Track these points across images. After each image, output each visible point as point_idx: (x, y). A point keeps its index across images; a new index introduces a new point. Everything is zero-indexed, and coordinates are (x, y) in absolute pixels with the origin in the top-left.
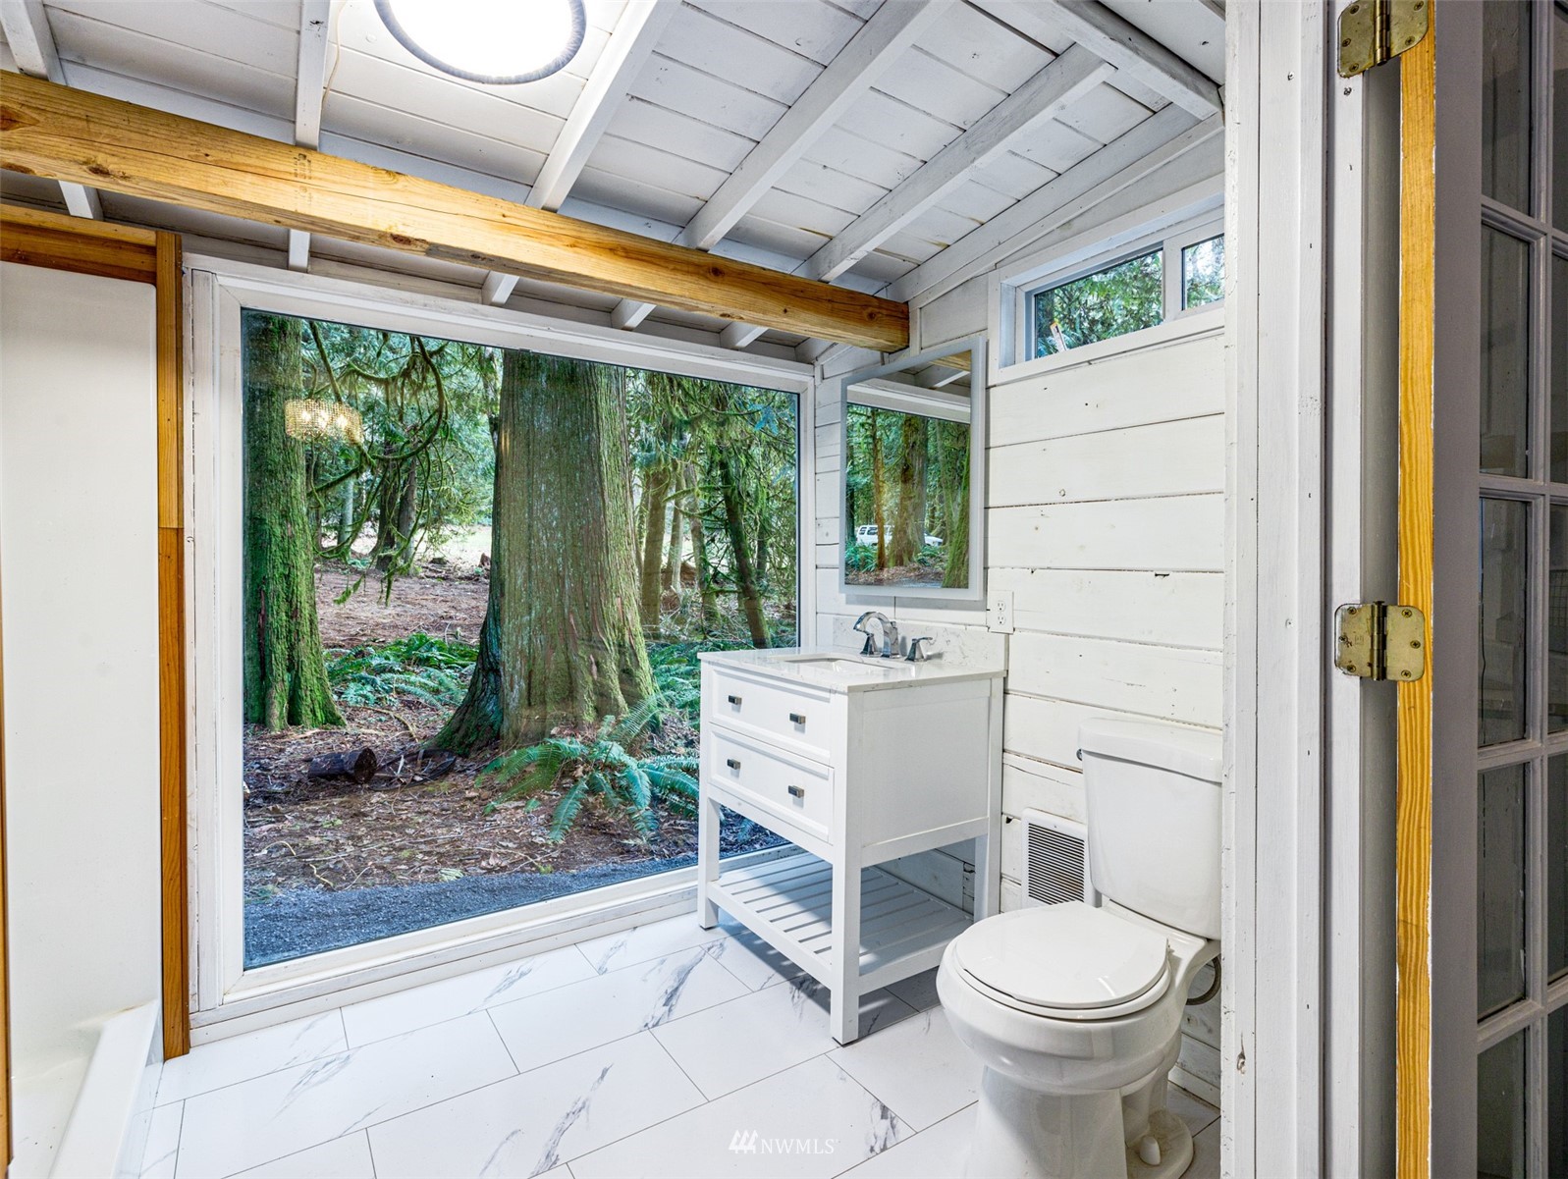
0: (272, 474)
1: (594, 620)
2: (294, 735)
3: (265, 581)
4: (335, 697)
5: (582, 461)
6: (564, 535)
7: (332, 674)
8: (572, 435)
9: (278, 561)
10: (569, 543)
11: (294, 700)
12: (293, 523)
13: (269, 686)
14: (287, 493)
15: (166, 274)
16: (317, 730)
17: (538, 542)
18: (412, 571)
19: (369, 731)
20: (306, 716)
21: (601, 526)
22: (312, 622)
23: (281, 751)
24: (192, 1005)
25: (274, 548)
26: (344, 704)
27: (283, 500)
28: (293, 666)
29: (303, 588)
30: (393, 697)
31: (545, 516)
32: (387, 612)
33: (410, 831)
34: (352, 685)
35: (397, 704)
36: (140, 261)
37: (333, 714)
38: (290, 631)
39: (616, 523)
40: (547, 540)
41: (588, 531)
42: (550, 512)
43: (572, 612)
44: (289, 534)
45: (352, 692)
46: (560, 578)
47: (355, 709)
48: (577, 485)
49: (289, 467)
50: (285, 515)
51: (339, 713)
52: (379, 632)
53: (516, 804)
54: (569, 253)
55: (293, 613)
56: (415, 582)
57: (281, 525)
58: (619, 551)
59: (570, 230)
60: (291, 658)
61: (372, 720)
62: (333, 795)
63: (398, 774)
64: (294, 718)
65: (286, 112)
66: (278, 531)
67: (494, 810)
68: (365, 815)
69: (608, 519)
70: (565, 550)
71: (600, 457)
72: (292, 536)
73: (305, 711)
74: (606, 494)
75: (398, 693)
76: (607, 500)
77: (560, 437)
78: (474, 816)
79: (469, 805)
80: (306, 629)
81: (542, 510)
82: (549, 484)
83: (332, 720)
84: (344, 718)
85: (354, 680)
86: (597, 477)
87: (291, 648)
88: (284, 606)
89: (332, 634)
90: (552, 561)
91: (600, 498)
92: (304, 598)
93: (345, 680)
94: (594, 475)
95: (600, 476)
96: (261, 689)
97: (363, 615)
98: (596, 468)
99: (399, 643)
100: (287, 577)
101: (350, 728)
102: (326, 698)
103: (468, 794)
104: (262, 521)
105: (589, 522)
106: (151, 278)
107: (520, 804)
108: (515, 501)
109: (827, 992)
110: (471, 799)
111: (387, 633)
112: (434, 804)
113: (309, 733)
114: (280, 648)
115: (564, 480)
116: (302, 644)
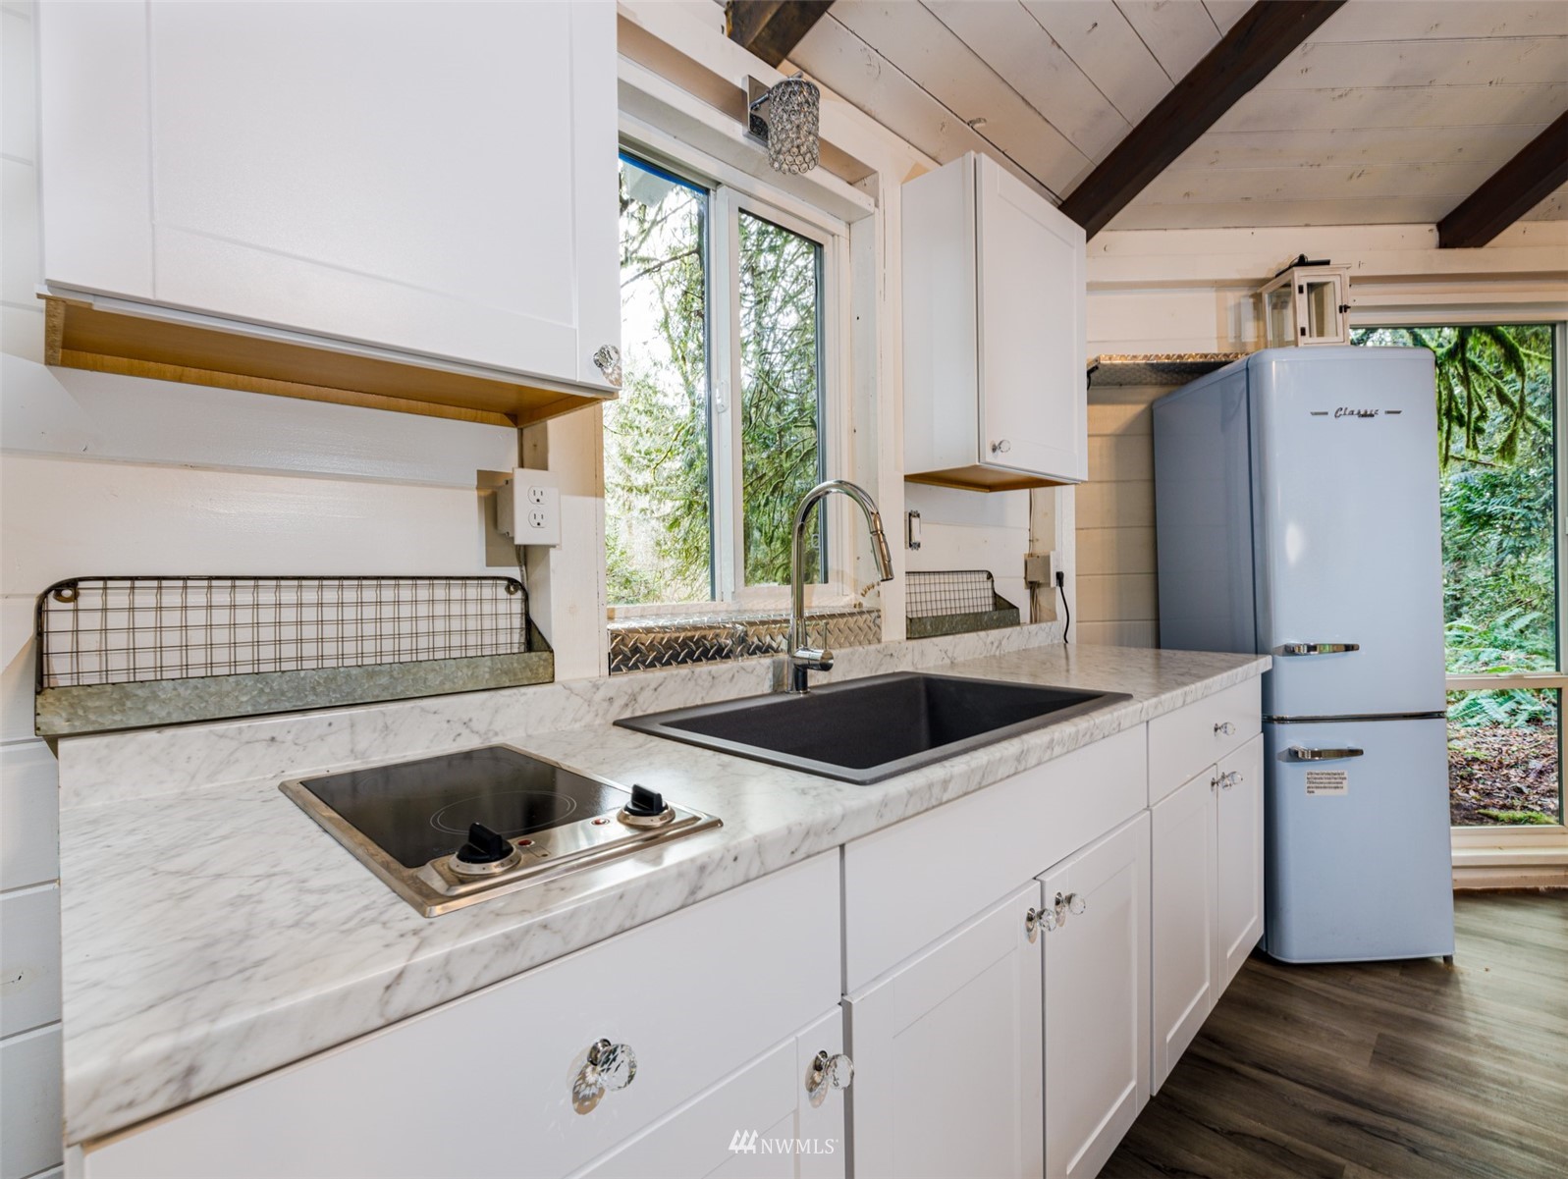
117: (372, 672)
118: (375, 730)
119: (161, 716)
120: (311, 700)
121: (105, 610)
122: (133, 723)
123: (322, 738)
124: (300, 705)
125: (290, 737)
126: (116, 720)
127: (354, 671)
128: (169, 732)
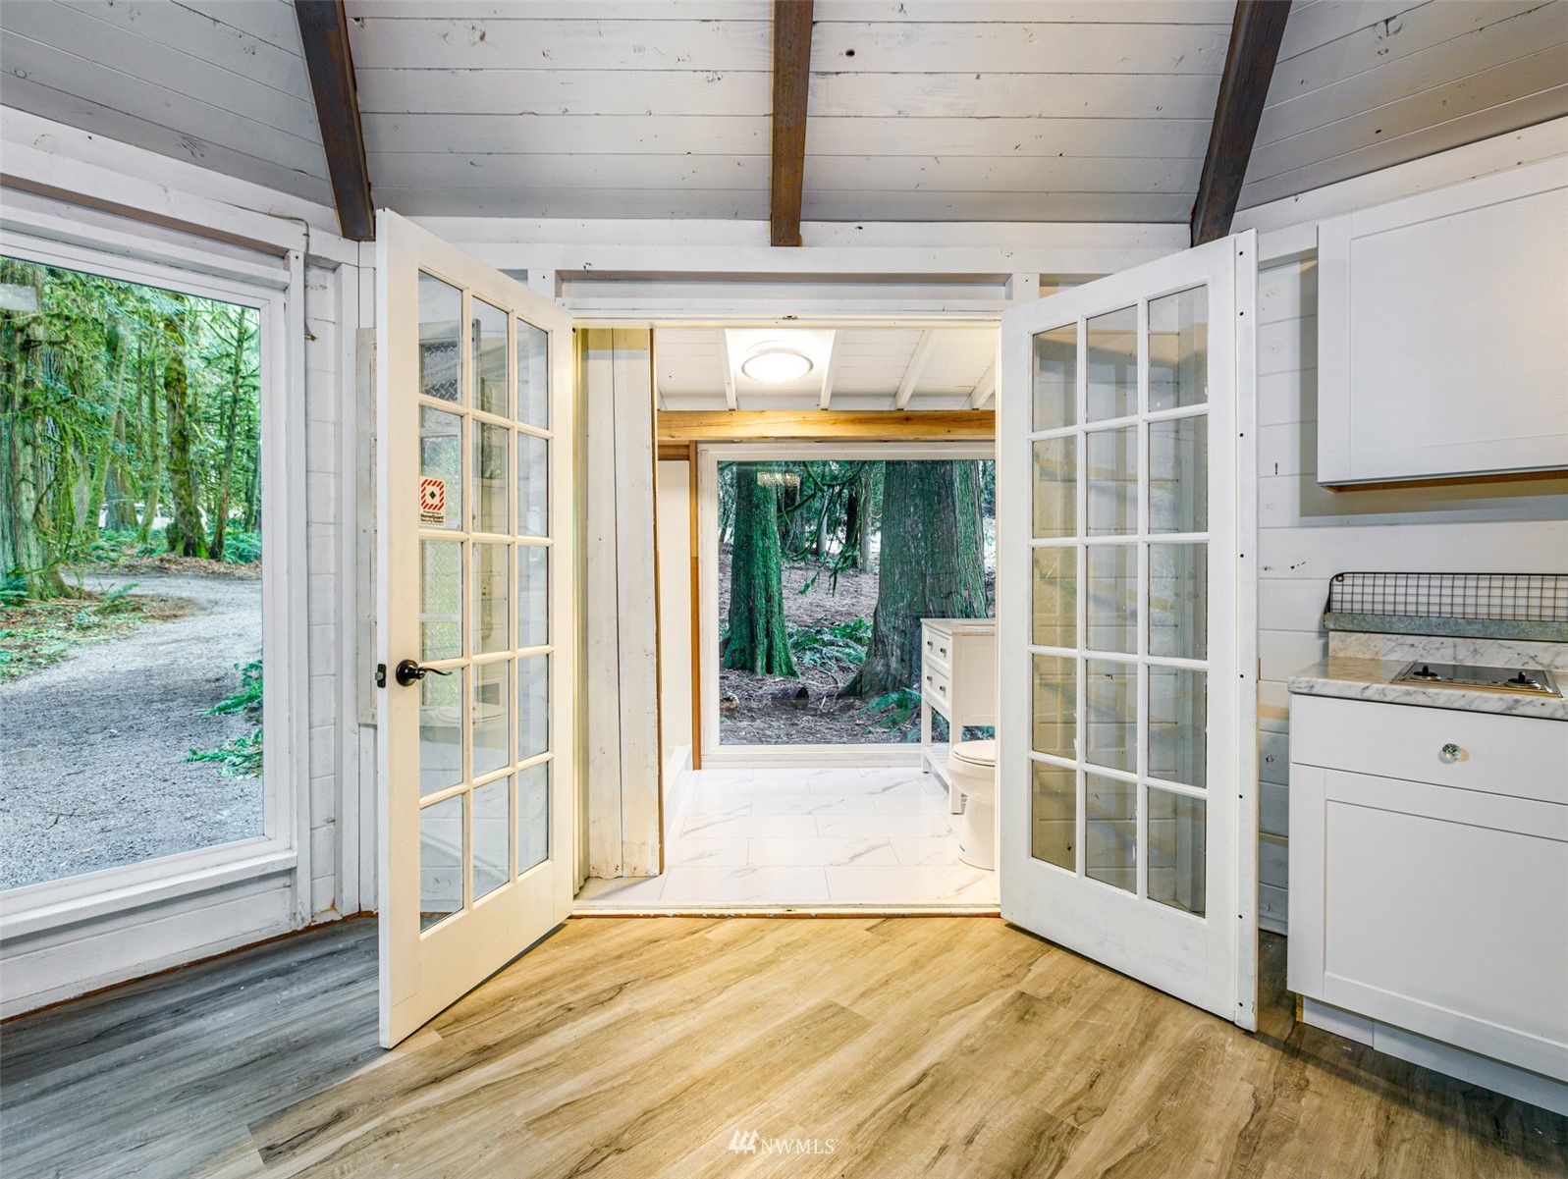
0: (758, 506)
1: (947, 607)
2: (769, 680)
3: (753, 577)
4: (796, 659)
5: (939, 488)
6: (926, 544)
7: (796, 645)
8: (933, 469)
9: (761, 564)
10: (929, 549)
11: (769, 657)
12: (769, 538)
13: (756, 647)
14: (765, 518)
15: (692, 456)
16: (782, 678)
17: (909, 549)
18: (868, 569)
19: (814, 683)
20: (776, 670)
21: (952, 536)
22: (780, 605)
23: (761, 688)
24: (702, 753)
25: (758, 555)
26: (800, 663)
27: (763, 522)
28: (769, 634)
29: (774, 582)
30: (833, 663)
31: (913, 529)
32: (845, 602)
33: (818, 736)
34: (808, 652)
35: (836, 668)
36: (683, 452)
37: (792, 669)
38: (767, 611)
39: (965, 533)
40: (915, 548)
41: (943, 541)
42: (917, 526)
43: (931, 600)
44: (766, 545)
45: (808, 657)
46: (923, 576)
47: (807, 668)
48: (936, 507)
49: (766, 499)
50: (764, 534)
51: (796, 668)
52: (838, 618)
53: (884, 730)
54: (833, 427)
55: (769, 599)
56: (871, 578)
57: (762, 539)
58: (967, 554)
59: (833, 417)
60: (767, 629)
61: (817, 676)
62: (783, 714)
63: (821, 707)
64: (769, 670)
65: (722, 395)
66: (760, 543)
67: (870, 732)
68: (796, 725)
69: (958, 530)
70: (926, 555)
71: (953, 483)
72: (768, 547)
73: (776, 665)
74: (957, 511)
75: (837, 660)
76: (958, 516)
77: (924, 472)
78: (857, 734)
79: (857, 728)
80: (776, 610)
81: (911, 526)
82: (916, 507)
83: (792, 673)
84: (799, 674)
85: (810, 649)
86: (950, 500)
87: (768, 622)
88: (764, 595)
89: (806, 618)
90: (918, 563)
91: (952, 515)
92: (775, 588)
93: (804, 649)
94: (948, 497)
95: (953, 498)
96: (751, 648)
97: (828, 604)
98: (949, 492)
99: (847, 626)
100: (765, 574)
101: (802, 679)
102: (788, 658)
103: (858, 722)
104: (752, 537)
105: (943, 533)
106: (687, 458)
107: (887, 730)
108: (894, 519)
109: (948, 787)
110: (858, 725)
111: (843, 619)
112: (838, 725)
113: (777, 680)
114: (762, 622)
115: (926, 502)
116: (774, 620)
117: (1470, 622)
118: (1468, 650)
119: (1367, 628)
120: (1436, 631)
121: (1353, 585)
122: (1356, 629)
123: (1438, 649)
124: (1429, 633)
125: (1421, 646)
126: (1349, 627)
127: (1459, 621)
128: (1368, 635)
